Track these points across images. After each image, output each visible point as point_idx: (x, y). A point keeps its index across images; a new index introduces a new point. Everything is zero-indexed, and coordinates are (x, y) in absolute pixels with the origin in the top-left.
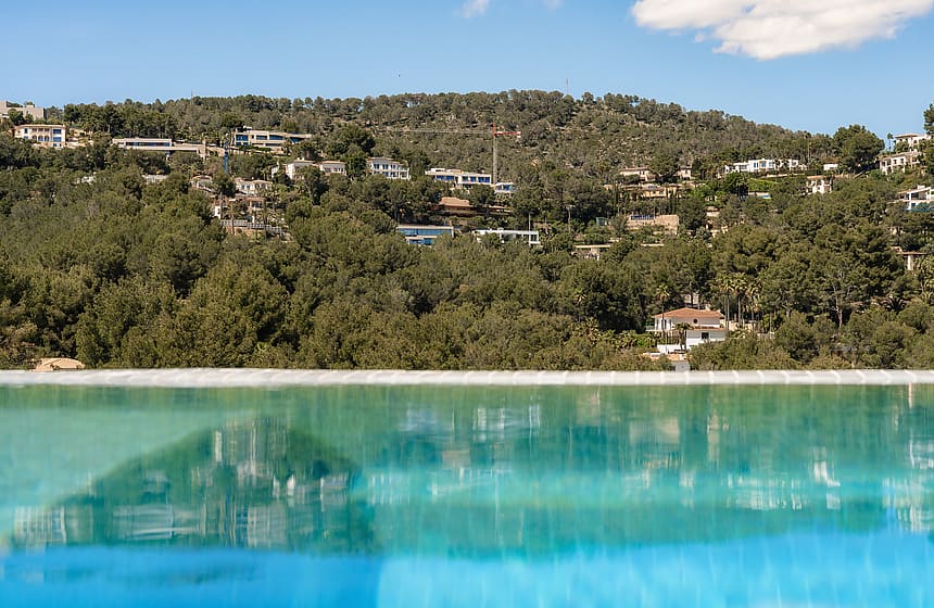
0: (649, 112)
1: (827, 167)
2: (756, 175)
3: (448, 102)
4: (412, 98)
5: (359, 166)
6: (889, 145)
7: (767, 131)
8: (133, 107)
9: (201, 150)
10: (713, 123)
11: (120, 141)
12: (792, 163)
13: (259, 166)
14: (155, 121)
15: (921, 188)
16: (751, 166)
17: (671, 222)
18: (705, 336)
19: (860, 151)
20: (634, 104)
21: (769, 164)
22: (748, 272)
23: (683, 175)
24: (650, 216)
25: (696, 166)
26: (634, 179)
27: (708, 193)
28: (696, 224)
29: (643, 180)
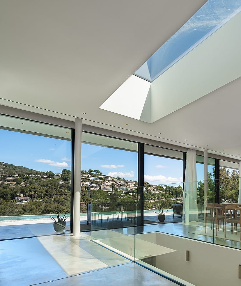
1: (45, 177)
2: (31, 177)
6: (56, 175)
7: (31, 170)
10: (20, 168)
12: (38, 176)
15: (62, 181)
16: (30, 175)
17: (14, 183)
18: (26, 201)
19: (50, 175)
20: (3, 163)
21: (34, 175)
22: (34, 191)
23: (16, 176)
24: (10, 182)
25: (19, 175)
26: (5, 176)
27: (22, 179)
28: (19, 184)
29: (8, 176)
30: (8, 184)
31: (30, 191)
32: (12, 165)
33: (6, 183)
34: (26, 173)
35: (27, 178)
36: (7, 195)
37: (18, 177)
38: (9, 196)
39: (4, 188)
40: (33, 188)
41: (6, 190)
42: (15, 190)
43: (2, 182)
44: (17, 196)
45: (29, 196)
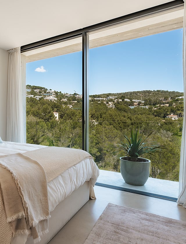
0: (163, 92)
3: (134, 92)
4: (129, 92)
5: (123, 100)
8: (96, 95)
9: (104, 99)
10: (173, 92)
11: (95, 99)
13: (111, 100)
14: (99, 96)
16: (180, 98)
17: (168, 105)
18: (175, 118)
20: (161, 91)
22: (182, 110)
23: (169, 99)
24: (164, 104)
25: (171, 98)
26: (162, 100)
27: (173, 101)
28: (171, 105)
29: (163, 100)
30: (163, 106)
31: (179, 110)
32: (167, 91)
33: (162, 105)
34: (177, 96)
35: (178, 100)
36: (160, 114)
37: (171, 100)
38: (162, 115)
39: (159, 109)
40: (181, 107)
41: (160, 111)
42: (166, 110)
43: (159, 105)
44: (168, 115)
45: (177, 115)
